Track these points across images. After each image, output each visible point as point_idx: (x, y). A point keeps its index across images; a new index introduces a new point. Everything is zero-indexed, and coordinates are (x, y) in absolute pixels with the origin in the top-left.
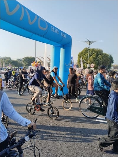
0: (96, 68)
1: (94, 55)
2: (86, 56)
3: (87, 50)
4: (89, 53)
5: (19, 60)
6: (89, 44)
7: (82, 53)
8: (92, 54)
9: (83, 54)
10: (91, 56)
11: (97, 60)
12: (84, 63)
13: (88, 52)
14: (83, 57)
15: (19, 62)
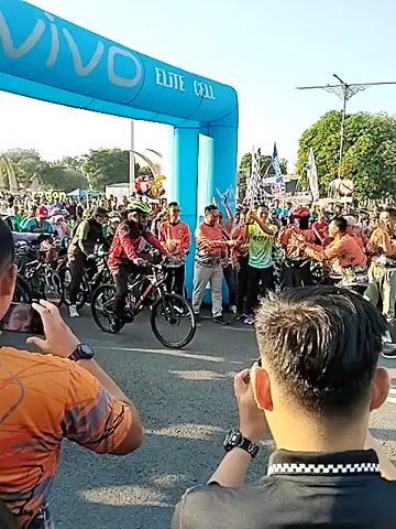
0: (371, 194)
1: (364, 141)
2: (330, 144)
3: (335, 121)
4: (341, 133)
5: (69, 160)
6: (343, 96)
7: (315, 133)
8: (355, 136)
9: (320, 137)
10: (352, 143)
11: (376, 163)
12: (321, 173)
13: (337, 130)
14: (319, 150)
15: (69, 169)
